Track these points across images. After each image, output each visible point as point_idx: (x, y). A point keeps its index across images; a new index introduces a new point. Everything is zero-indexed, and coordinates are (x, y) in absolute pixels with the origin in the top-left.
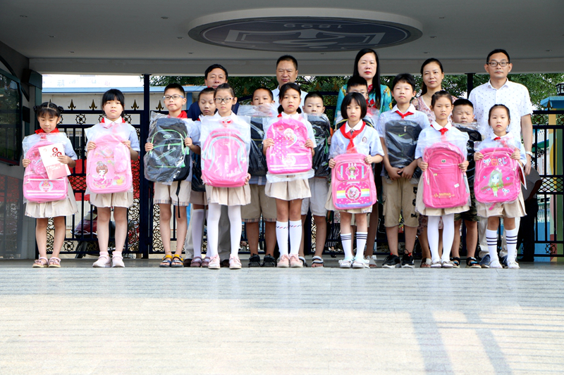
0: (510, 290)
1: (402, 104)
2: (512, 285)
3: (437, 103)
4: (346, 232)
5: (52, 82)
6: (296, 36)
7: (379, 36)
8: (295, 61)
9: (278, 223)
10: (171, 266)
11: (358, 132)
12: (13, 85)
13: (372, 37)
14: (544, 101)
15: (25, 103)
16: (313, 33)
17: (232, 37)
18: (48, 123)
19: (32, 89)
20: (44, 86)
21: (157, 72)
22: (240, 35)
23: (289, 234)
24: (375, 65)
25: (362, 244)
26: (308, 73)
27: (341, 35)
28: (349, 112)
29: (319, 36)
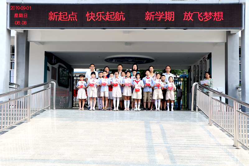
0: (172, 116)
1: (148, 76)
2: (172, 115)
3: (157, 75)
4: (136, 103)
5: (76, 70)
6: (127, 61)
7: (145, 61)
8: (122, 66)
9: (125, 101)
10: (104, 110)
11: (139, 81)
12: (68, 71)
13: (144, 61)
14: (180, 75)
15: (70, 75)
16: (131, 60)
17: (114, 61)
18: (81, 78)
19: (72, 72)
20: (74, 71)
21: (98, 68)
22: (116, 60)
23: (127, 103)
24: (136, 67)
25: (139, 106)
26: (130, 69)
27: (137, 61)
28: (137, 77)
29: (132, 61)
